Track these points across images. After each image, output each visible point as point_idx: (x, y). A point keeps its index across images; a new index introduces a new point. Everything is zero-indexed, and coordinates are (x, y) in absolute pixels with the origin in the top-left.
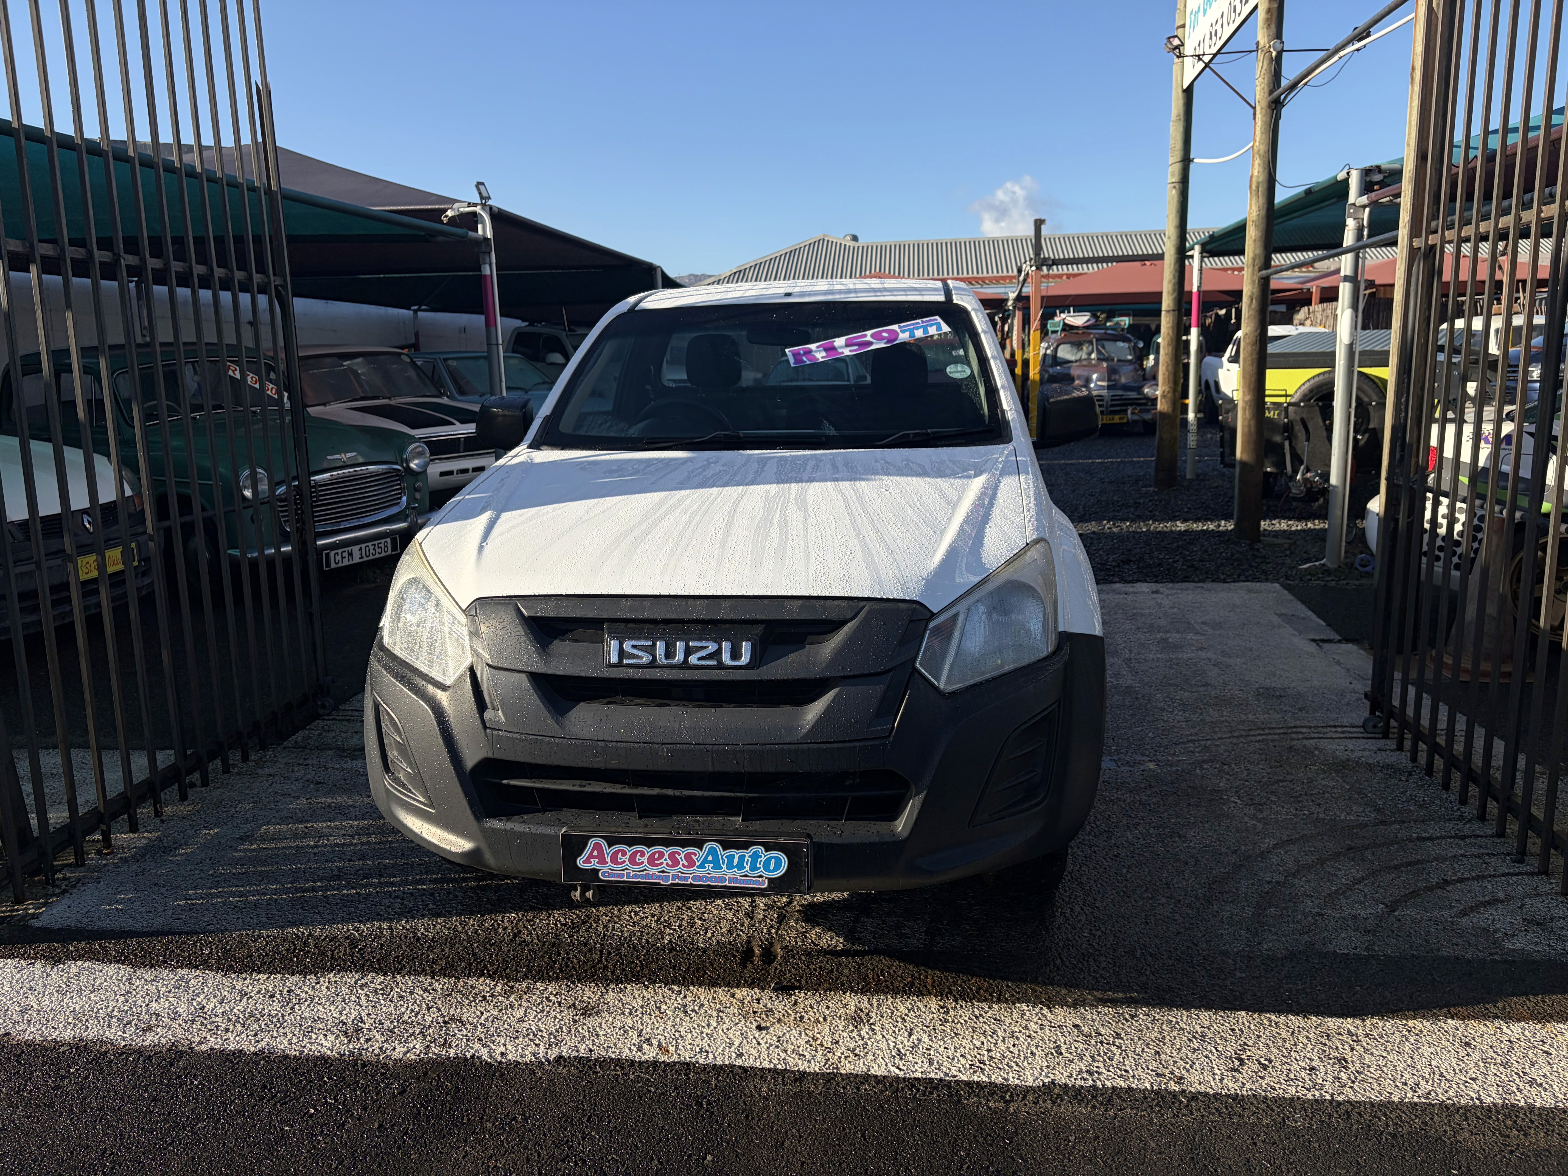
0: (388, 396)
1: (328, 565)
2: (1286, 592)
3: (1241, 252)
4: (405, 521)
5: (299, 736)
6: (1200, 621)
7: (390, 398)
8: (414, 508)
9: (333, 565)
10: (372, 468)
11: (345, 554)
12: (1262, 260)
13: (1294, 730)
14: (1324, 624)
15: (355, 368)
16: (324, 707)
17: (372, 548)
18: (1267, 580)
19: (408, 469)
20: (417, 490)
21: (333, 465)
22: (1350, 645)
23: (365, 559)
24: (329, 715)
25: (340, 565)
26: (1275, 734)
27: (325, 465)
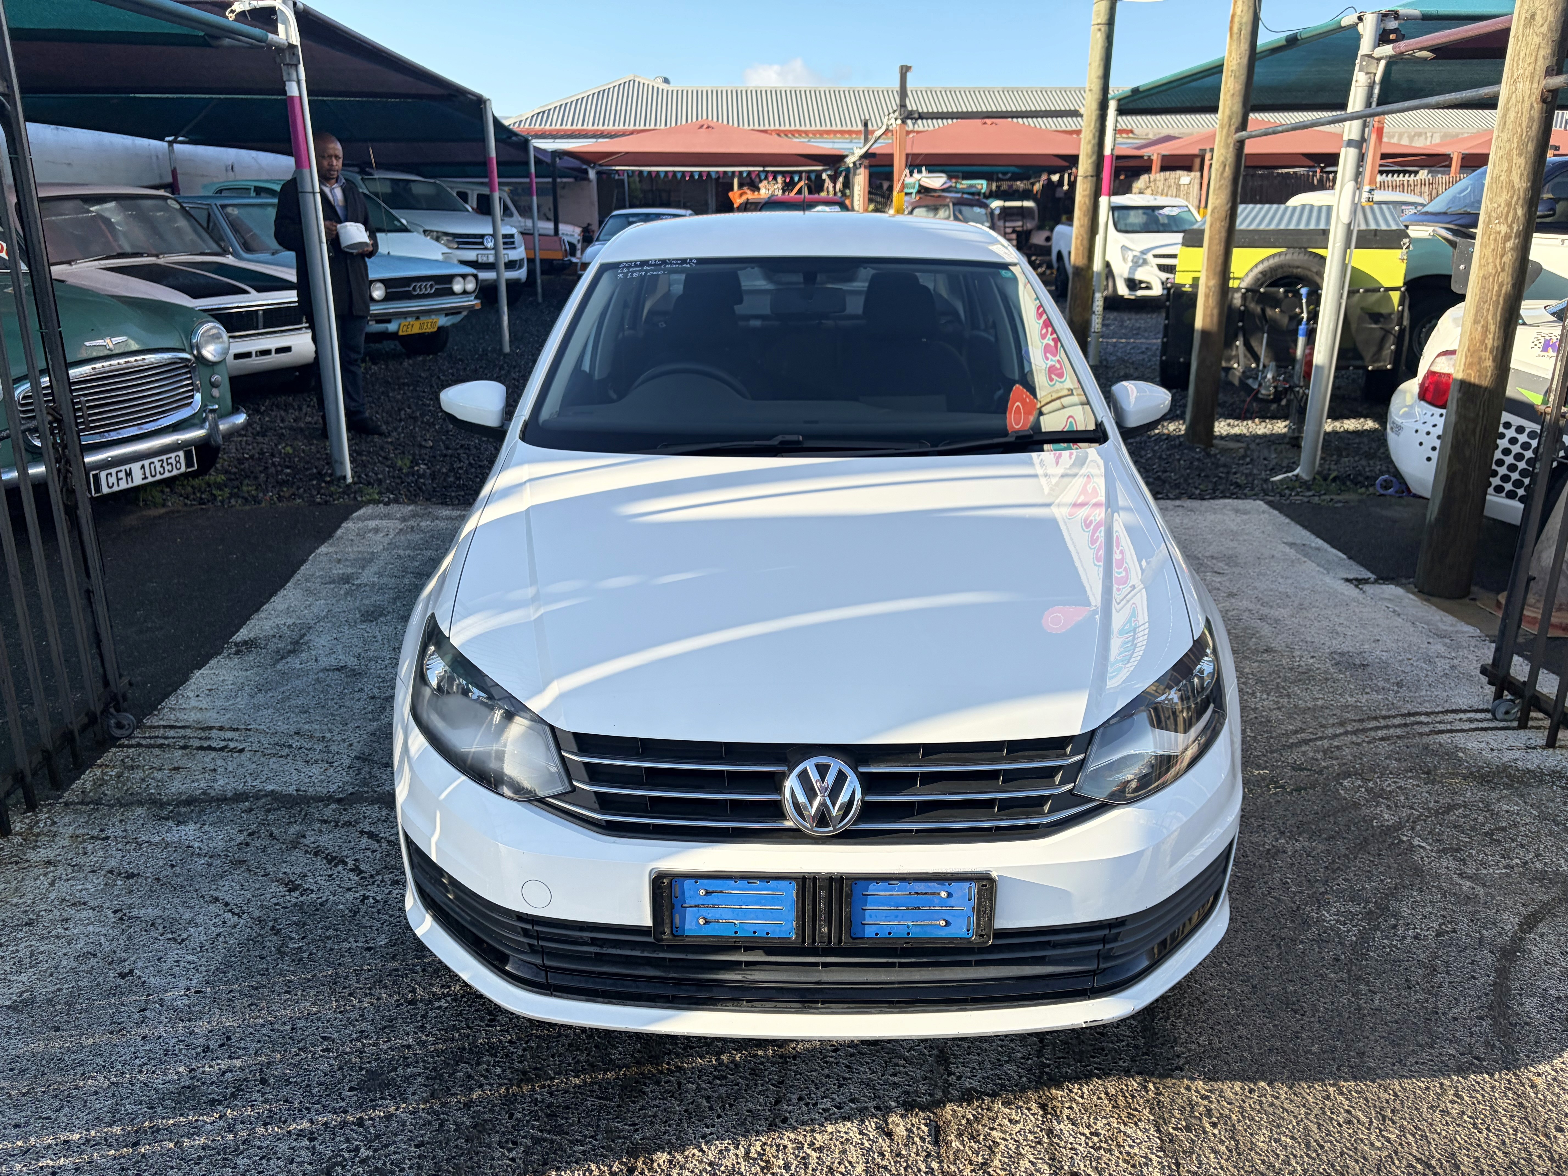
0: (154, 252)
1: (98, 488)
2: (1276, 512)
3: (1214, 109)
4: (202, 427)
5: (87, 780)
6: (1207, 554)
7: (157, 256)
8: (213, 411)
9: (105, 490)
10: (151, 358)
11: (122, 475)
12: (1240, 119)
13: (1412, 719)
14: (1344, 557)
15: (107, 214)
16: (119, 726)
17: (158, 465)
18: (1246, 497)
19: (200, 359)
20: (214, 385)
21: (95, 354)
22: (1393, 586)
23: (150, 479)
24: (129, 737)
25: (116, 488)
26: (1396, 726)
27: (84, 355)
